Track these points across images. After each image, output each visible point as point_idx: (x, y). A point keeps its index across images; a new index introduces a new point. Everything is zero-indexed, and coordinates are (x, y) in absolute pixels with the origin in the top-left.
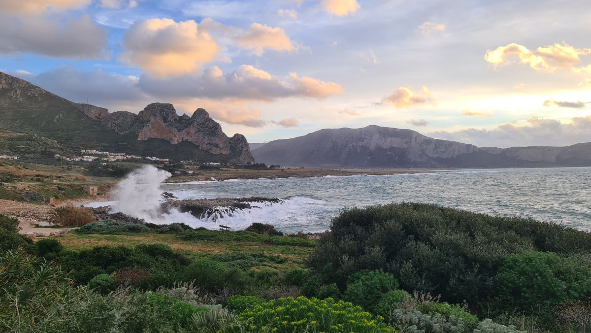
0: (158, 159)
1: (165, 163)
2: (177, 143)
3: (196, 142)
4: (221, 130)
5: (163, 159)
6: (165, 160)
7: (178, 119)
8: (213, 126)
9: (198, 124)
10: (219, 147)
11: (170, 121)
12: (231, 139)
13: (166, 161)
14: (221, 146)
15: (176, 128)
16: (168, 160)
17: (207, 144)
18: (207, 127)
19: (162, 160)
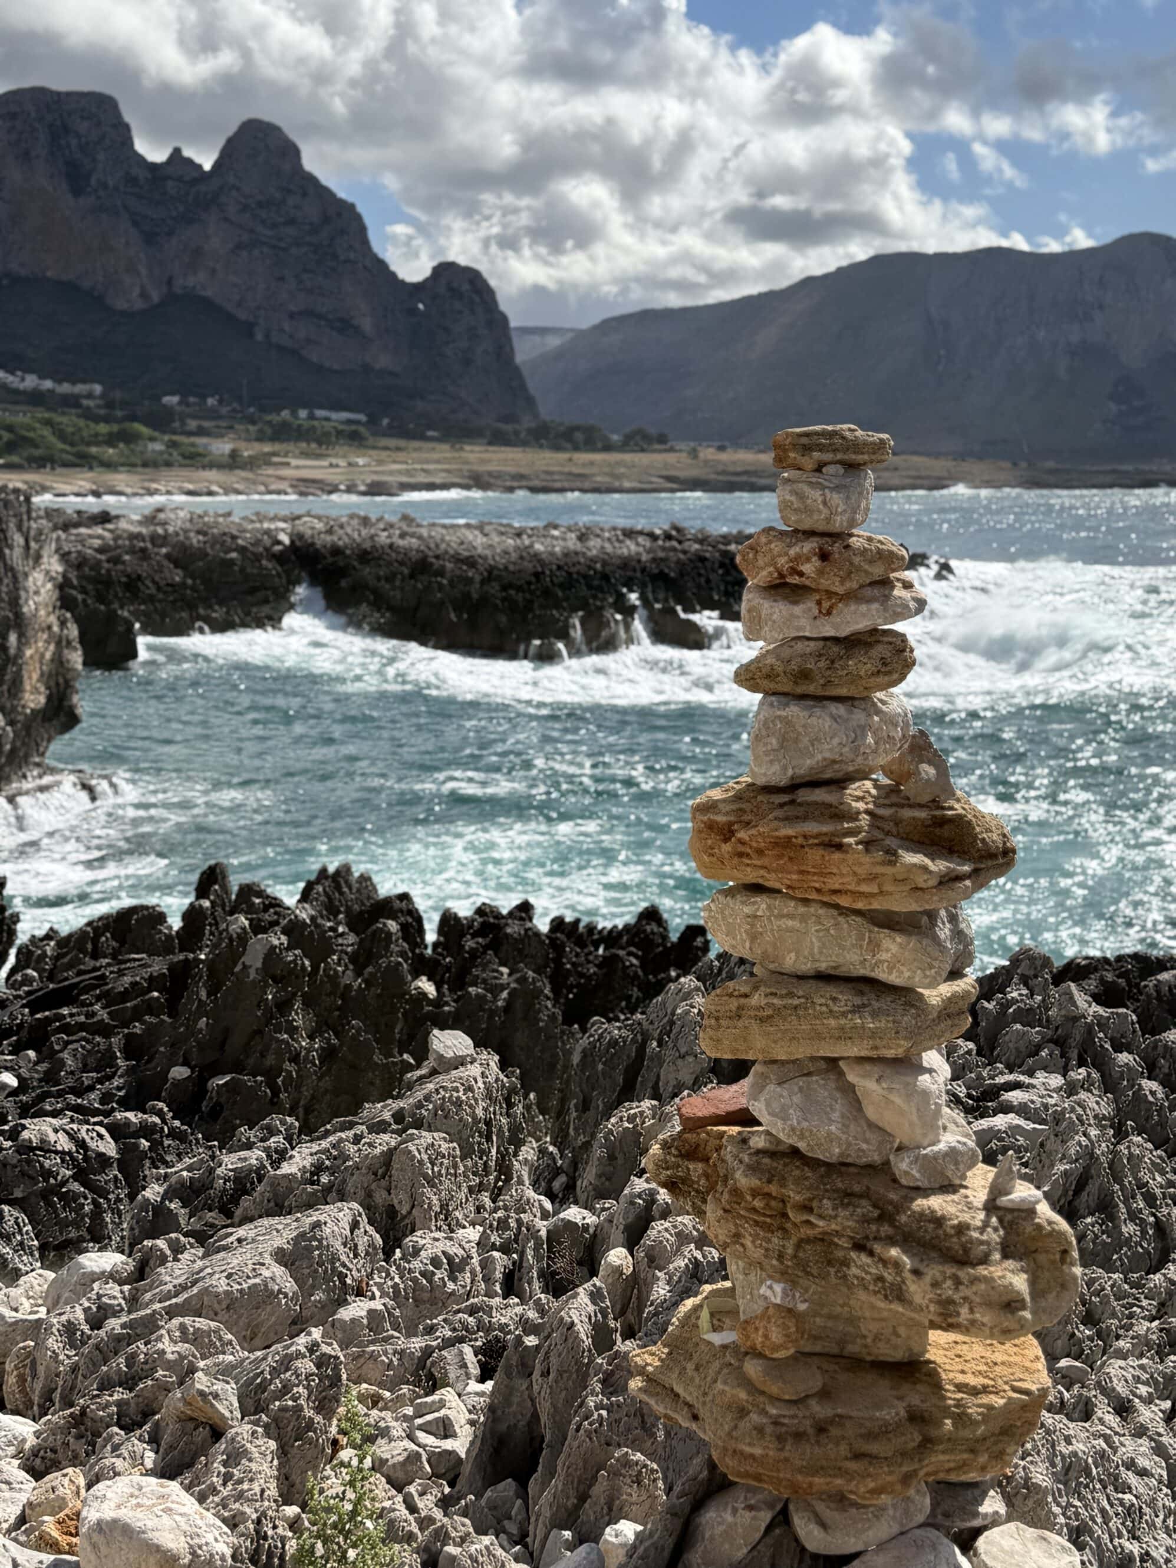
0: (48, 384)
1: (85, 402)
2: (139, 305)
3: (239, 304)
4: (365, 242)
5: (74, 383)
6: (80, 388)
7: (142, 174)
8: (326, 220)
9: (245, 208)
10: (357, 330)
11: (105, 186)
12: (417, 288)
13: (90, 396)
14: (367, 324)
15: (136, 224)
16: (98, 389)
17: (292, 316)
18: (291, 222)
19: (65, 388)
